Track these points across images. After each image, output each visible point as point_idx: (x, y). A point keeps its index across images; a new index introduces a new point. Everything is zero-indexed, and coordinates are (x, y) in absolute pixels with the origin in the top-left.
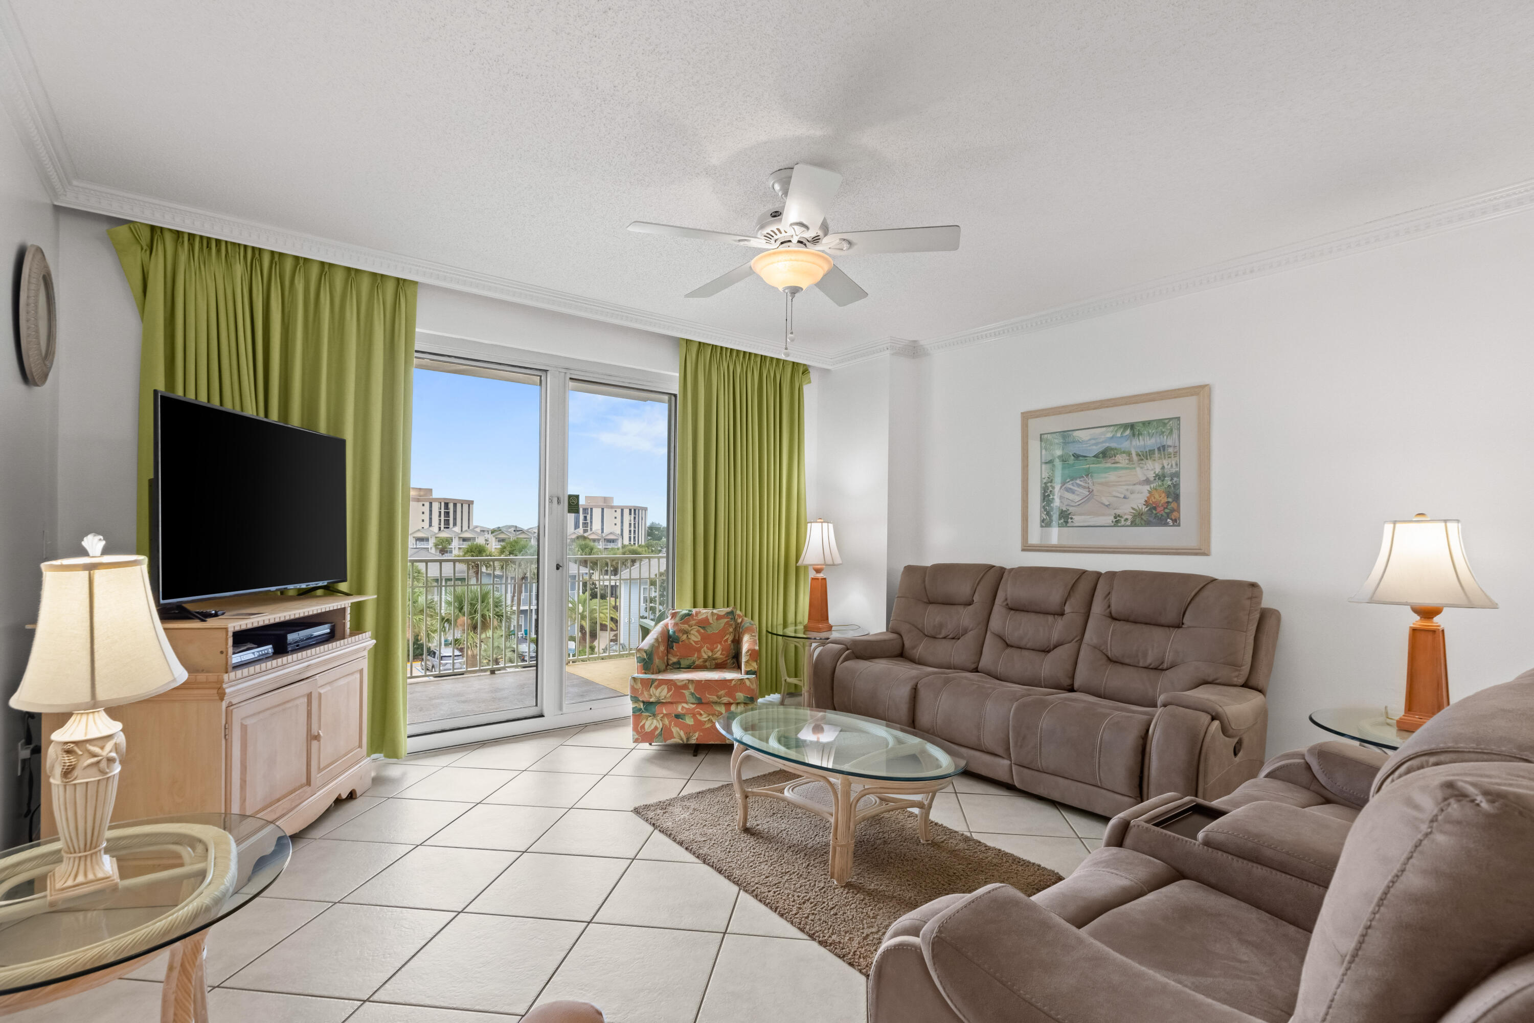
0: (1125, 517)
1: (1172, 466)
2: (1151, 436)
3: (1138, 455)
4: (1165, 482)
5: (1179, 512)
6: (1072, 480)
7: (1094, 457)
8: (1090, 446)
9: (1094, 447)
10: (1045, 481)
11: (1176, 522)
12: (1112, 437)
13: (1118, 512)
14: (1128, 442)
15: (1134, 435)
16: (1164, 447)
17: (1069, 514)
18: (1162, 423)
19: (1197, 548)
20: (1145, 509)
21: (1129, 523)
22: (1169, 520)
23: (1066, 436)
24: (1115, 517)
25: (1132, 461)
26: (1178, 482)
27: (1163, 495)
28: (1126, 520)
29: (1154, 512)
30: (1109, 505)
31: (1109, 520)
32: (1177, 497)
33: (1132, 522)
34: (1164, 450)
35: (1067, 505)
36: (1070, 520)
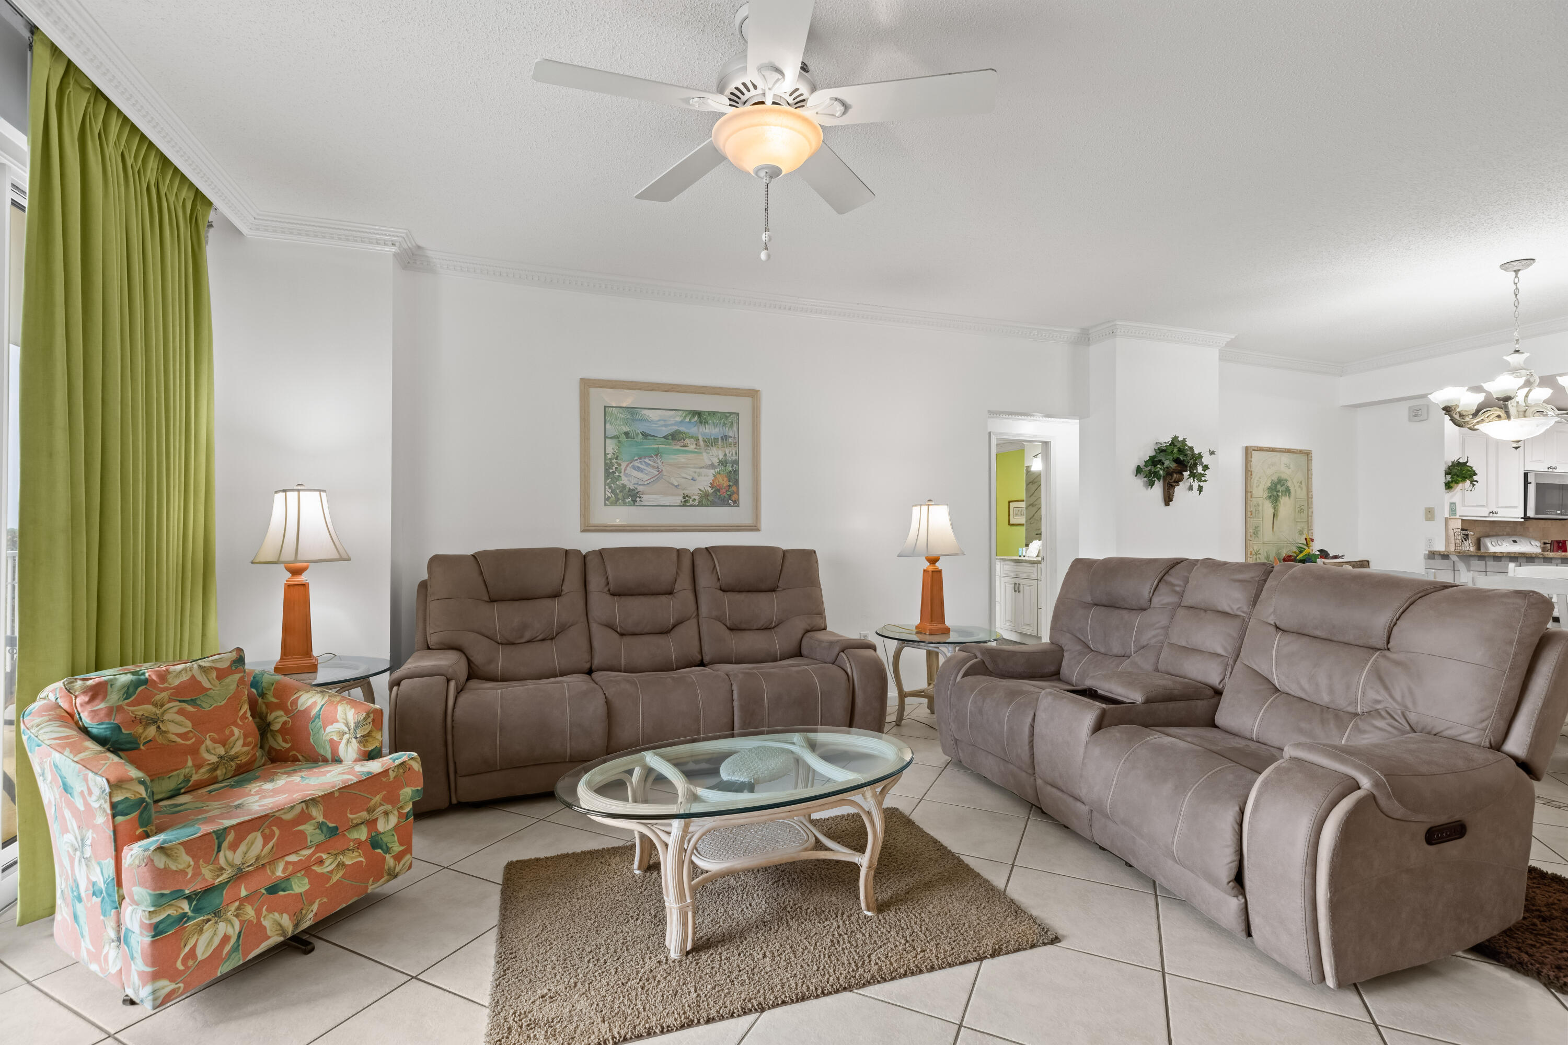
0: (693, 497)
1: (732, 454)
2: (715, 425)
3: (704, 441)
4: (727, 468)
5: (738, 495)
6: (640, 459)
7: (663, 437)
8: (659, 427)
9: (664, 428)
10: (609, 456)
11: (736, 503)
12: (681, 422)
13: (686, 492)
14: (696, 428)
15: (701, 422)
16: (726, 436)
17: (637, 493)
18: (725, 415)
19: (751, 525)
20: (710, 491)
21: (696, 503)
22: (730, 501)
23: (632, 412)
24: (684, 498)
25: (700, 446)
26: (737, 469)
27: (725, 479)
28: (694, 500)
29: (718, 493)
30: (678, 485)
31: (679, 499)
32: (736, 482)
33: (699, 502)
34: (726, 440)
35: (635, 484)
36: (638, 499)
